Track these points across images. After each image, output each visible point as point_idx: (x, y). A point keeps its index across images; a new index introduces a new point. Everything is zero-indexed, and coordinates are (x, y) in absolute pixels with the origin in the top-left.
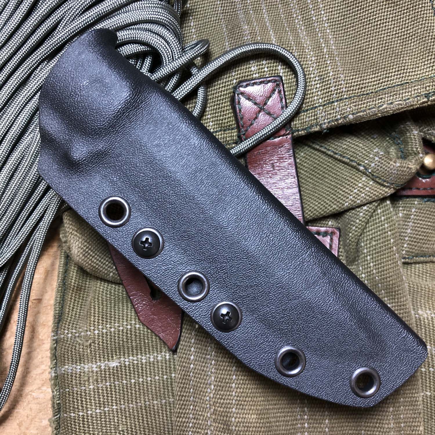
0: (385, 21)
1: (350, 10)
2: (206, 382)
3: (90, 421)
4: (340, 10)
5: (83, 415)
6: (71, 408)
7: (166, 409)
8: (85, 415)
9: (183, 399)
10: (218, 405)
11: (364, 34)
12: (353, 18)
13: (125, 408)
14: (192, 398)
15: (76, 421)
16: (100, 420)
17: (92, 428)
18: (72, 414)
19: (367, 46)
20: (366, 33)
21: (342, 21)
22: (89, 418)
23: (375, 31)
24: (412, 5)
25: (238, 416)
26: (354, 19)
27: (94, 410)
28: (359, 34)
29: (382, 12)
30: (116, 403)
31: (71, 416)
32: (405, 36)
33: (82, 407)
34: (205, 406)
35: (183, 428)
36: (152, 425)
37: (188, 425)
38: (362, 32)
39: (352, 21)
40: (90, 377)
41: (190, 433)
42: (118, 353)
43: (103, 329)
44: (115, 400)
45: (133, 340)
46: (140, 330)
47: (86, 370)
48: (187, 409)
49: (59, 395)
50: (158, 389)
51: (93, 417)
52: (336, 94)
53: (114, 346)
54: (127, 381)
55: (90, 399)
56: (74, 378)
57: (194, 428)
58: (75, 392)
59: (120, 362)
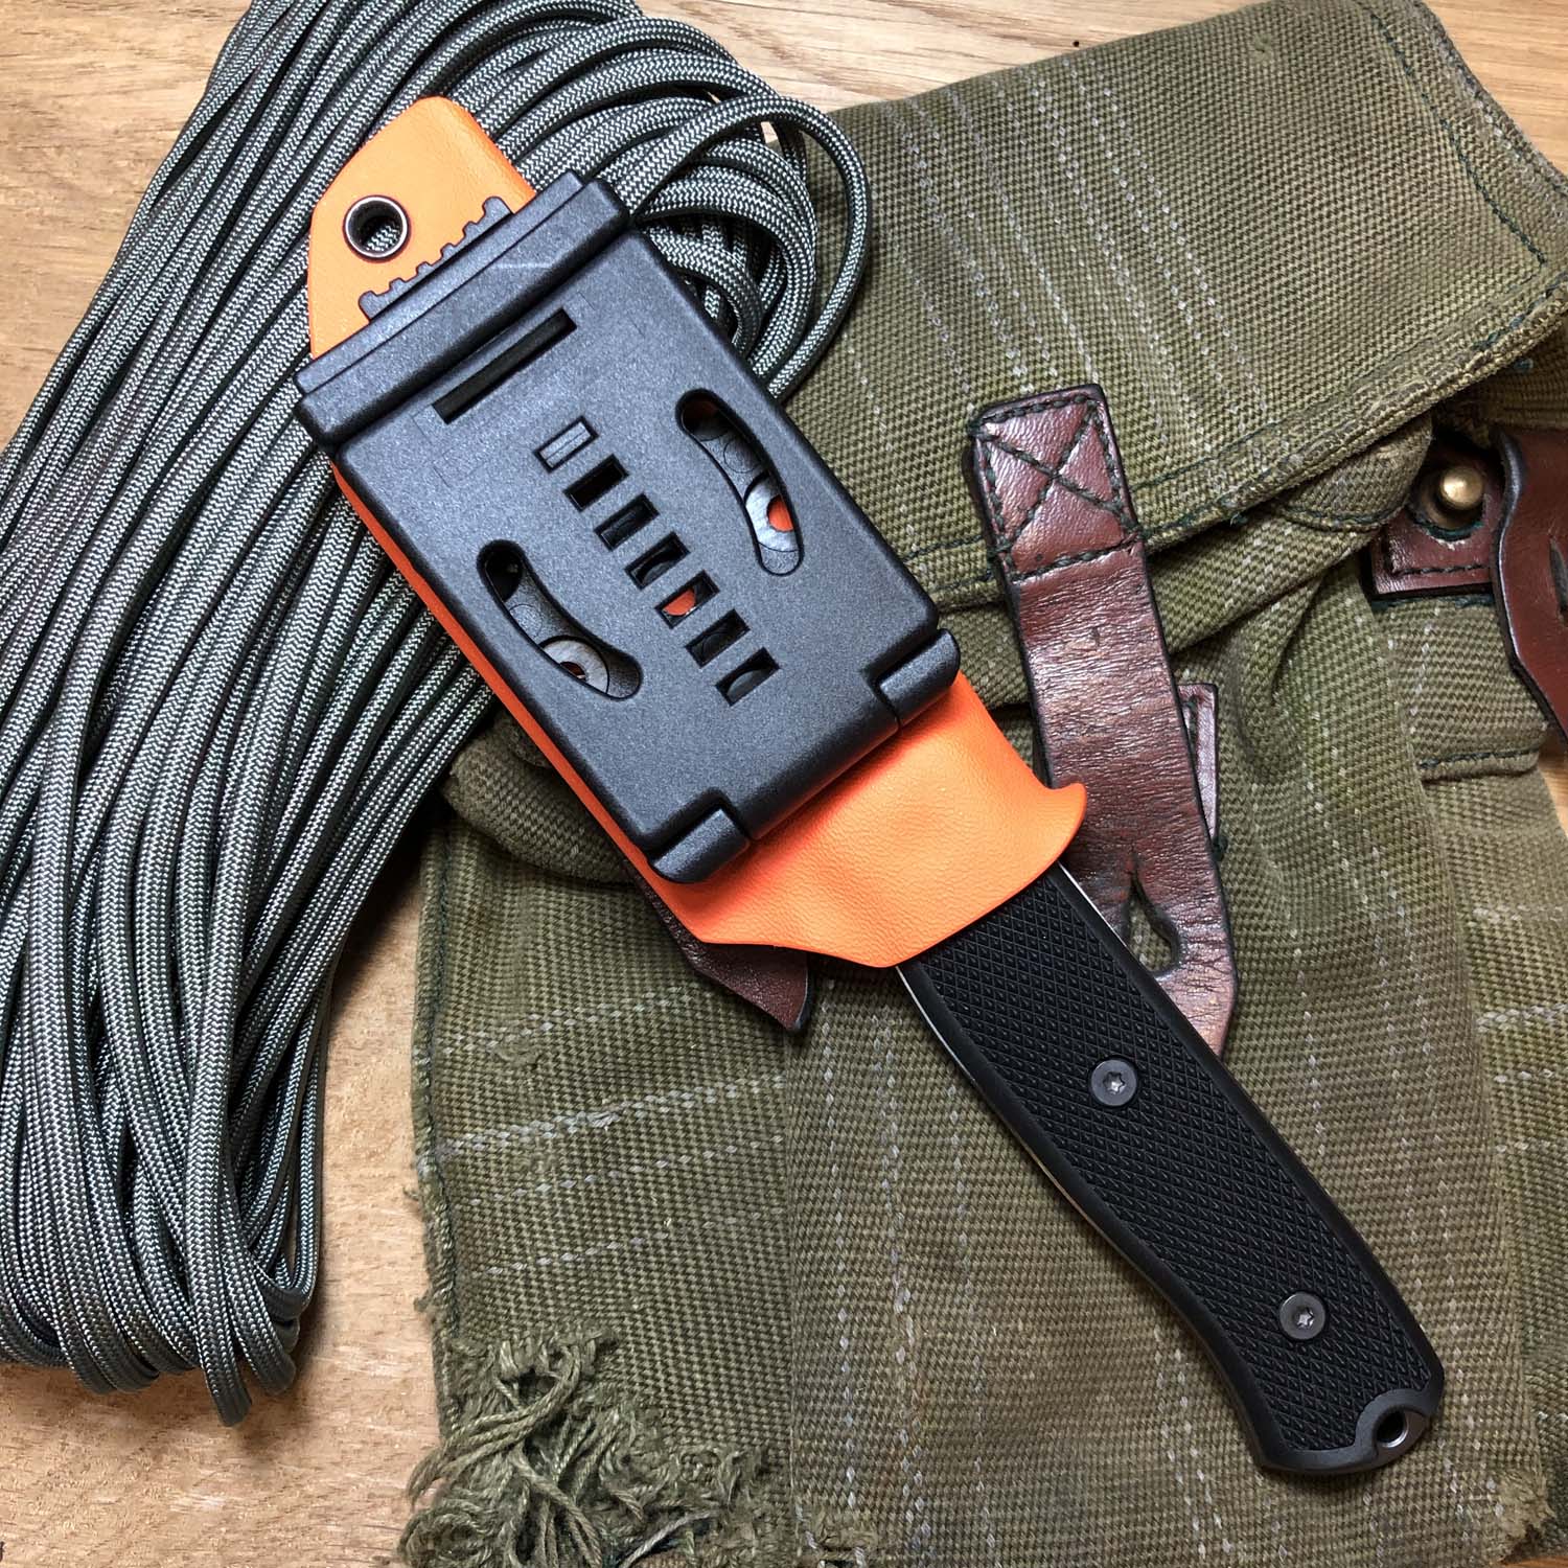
0: (1340, 204)
1: (1239, 188)
2: (876, 1138)
3: (545, 1285)
4: (1211, 192)
5: (526, 1271)
6: (491, 1252)
7: (764, 1237)
8: (531, 1268)
9: (811, 1196)
10: (915, 1199)
11: (1289, 246)
12: (1251, 206)
13: (645, 1246)
14: (838, 1190)
15: (508, 1287)
16: (576, 1284)
17: (555, 1306)
18: (494, 1270)
19: (1305, 280)
20: (1297, 243)
21: (1223, 220)
22: (544, 1276)
23: (1318, 234)
24: (1405, 156)
25: (977, 1226)
26: (1255, 209)
27: (555, 1254)
28: (1278, 248)
29: (1328, 183)
30: (616, 1233)
31: (491, 1275)
32: (1402, 237)
33: (522, 1246)
34: (880, 1209)
35: (821, 1278)
36: (725, 1286)
37: (832, 1267)
38: (1282, 240)
39: (1252, 215)
40: (538, 1159)
41: (841, 1290)
42: (612, 1088)
43: (565, 1018)
44: (614, 1225)
45: (653, 1045)
46: (674, 1015)
47: (526, 1139)
48: (826, 1223)
49: (450, 1225)
50: (735, 1181)
51: (555, 1275)
52: (1246, 421)
53: (599, 1066)
54: (645, 1166)
55: (540, 1224)
56: (492, 1165)
57: (850, 1275)
58: (498, 1206)
59: (620, 1114)
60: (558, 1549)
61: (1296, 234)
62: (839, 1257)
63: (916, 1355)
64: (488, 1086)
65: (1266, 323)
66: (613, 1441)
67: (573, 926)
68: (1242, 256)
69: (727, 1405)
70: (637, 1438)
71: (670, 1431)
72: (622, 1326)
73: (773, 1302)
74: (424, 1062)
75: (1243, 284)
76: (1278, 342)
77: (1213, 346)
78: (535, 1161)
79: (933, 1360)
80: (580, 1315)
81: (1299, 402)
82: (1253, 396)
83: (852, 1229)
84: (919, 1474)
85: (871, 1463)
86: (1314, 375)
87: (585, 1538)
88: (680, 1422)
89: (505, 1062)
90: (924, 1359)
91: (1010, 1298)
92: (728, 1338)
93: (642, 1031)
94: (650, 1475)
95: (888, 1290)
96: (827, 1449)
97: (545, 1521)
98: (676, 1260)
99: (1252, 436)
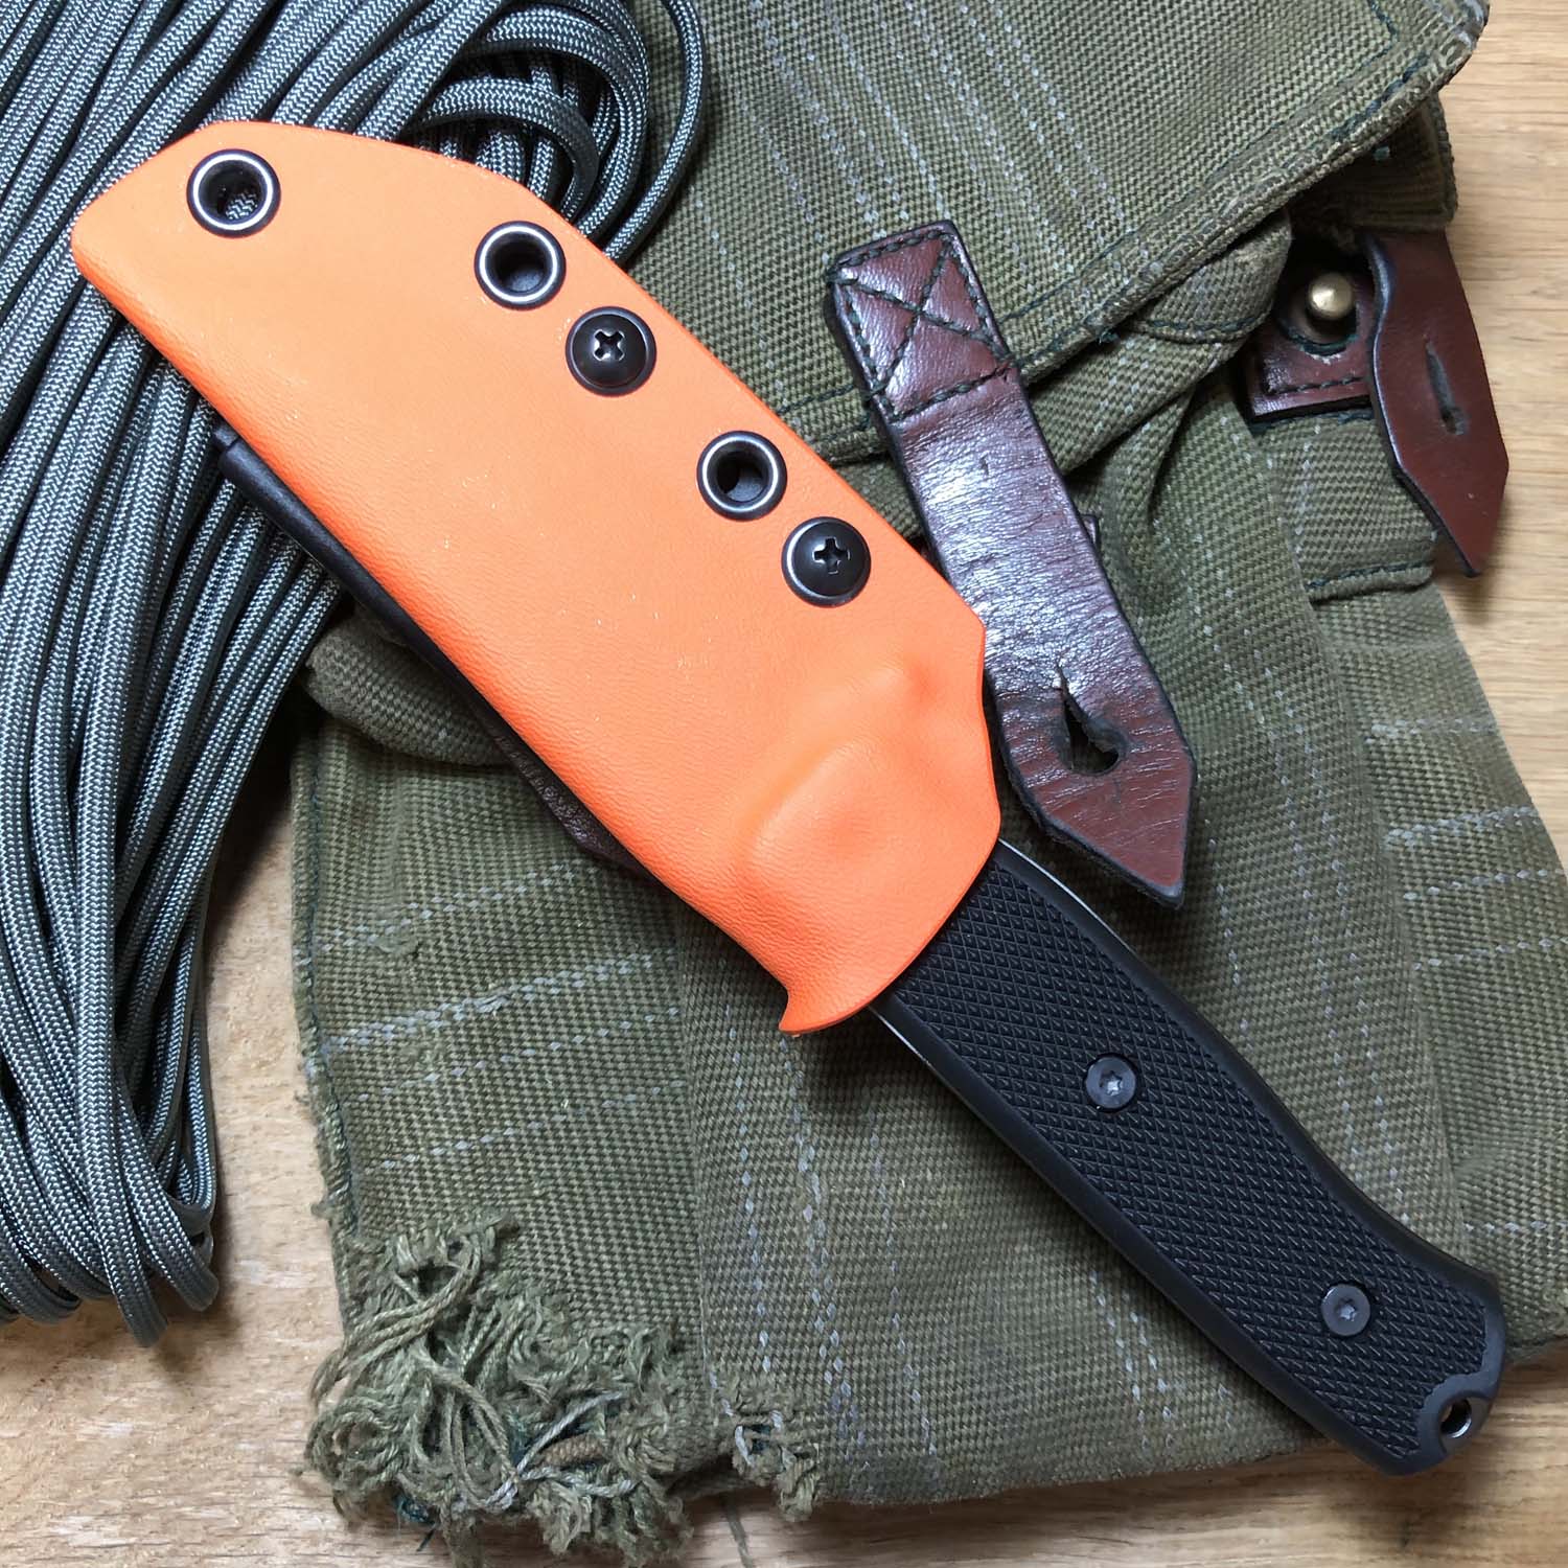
3: (440, 1175)
5: (419, 1162)
6: (382, 1147)
7: (665, 1111)
8: (425, 1159)
9: (710, 1062)
10: (814, 1056)
11: (1134, 45)
13: (542, 1130)
14: (737, 1054)
15: (402, 1180)
16: (473, 1173)
17: (451, 1196)
18: (386, 1164)
22: (438, 1167)
23: (1162, 27)
27: (448, 1143)
30: (512, 1119)
31: (384, 1169)
33: (414, 1138)
34: (779, 1069)
35: (723, 1144)
36: (628, 1164)
37: (734, 1131)
40: (426, 1048)
41: (744, 1154)
42: (499, 973)
43: (444, 904)
44: (509, 1111)
45: (538, 926)
46: (557, 894)
47: (412, 1030)
48: (725, 1088)
49: (341, 1125)
50: (632, 1057)
51: (450, 1165)
52: (1103, 234)
53: (483, 950)
54: (538, 1049)
55: (431, 1113)
56: (378, 1058)
57: (752, 1138)
58: (386, 1099)
59: (508, 998)
60: (465, 1440)
61: (1140, 31)
62: (741, 1121)
63: (824, 1212)
64: (369, 979)
65: (1119, 127)
66: (519, 1330)
67: (448, 812)
68: (1088, 63)
69: (636, 1284)
70: (544, 1324)
71: (577, 1314)
72: (523, 1212)
73: (678, 1176)
74: (305, 962)
75: (1091, 91)
76: (1131, 144)
77: (1066, 161)
78: (422, 1051)
79: (841, 1216)
80: (480, 1204)
81: (1155, 205)
82: (1108, 205)
83: (752, 1092)
84: (835, 1334)
85: (784, 1326)
86: (1168, 173)
87: (490, 1425)
88: (588, 1305)
89: (386, 954)
90: (832, 1216)
91: (917, 1148)
92: (634, 1217)
93: (525, 912)
94: (558, 1360)
95: (791, 1149)
96: (738, 1315)
97: (450, 1412)
98: (576, 1141)
99: (1112, 249)
